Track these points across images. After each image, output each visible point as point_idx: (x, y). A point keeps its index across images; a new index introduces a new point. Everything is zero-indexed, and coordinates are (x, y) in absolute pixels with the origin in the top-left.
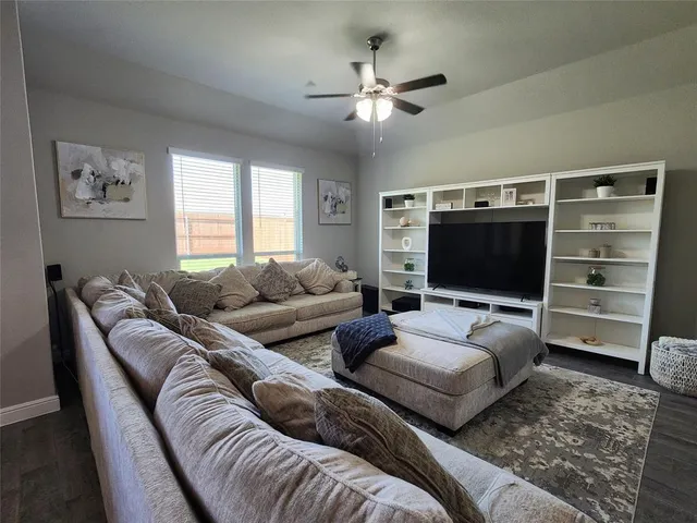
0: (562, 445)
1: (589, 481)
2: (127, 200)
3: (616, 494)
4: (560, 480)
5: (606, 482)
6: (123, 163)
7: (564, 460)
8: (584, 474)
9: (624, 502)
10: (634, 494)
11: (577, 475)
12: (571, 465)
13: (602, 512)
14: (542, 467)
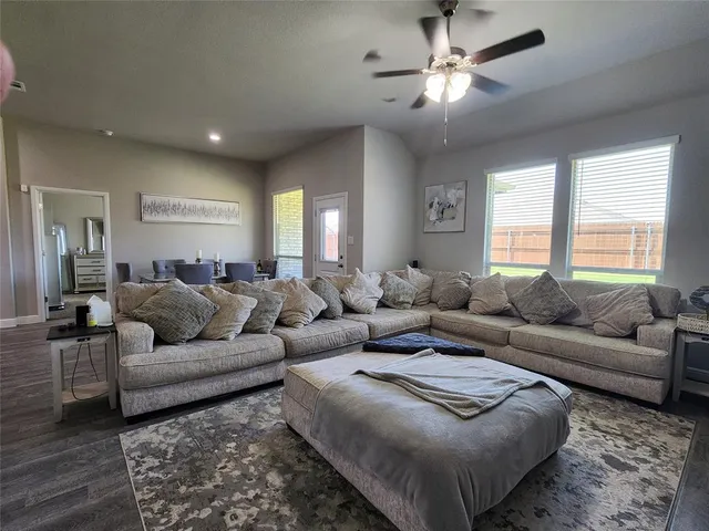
0: (234, 499)
1: (183, 489)
2: (453, 218)
3: (157, 497)
4: (199, 469)
5: (171, 501)
6: (454, 191)
7: (216, 487)
8: (191, 490)
9: (146, 497)
10: (143, 511)
11: (195, 484)
12: (206, 487)
13: (156, 475)
14: (219, 466)
